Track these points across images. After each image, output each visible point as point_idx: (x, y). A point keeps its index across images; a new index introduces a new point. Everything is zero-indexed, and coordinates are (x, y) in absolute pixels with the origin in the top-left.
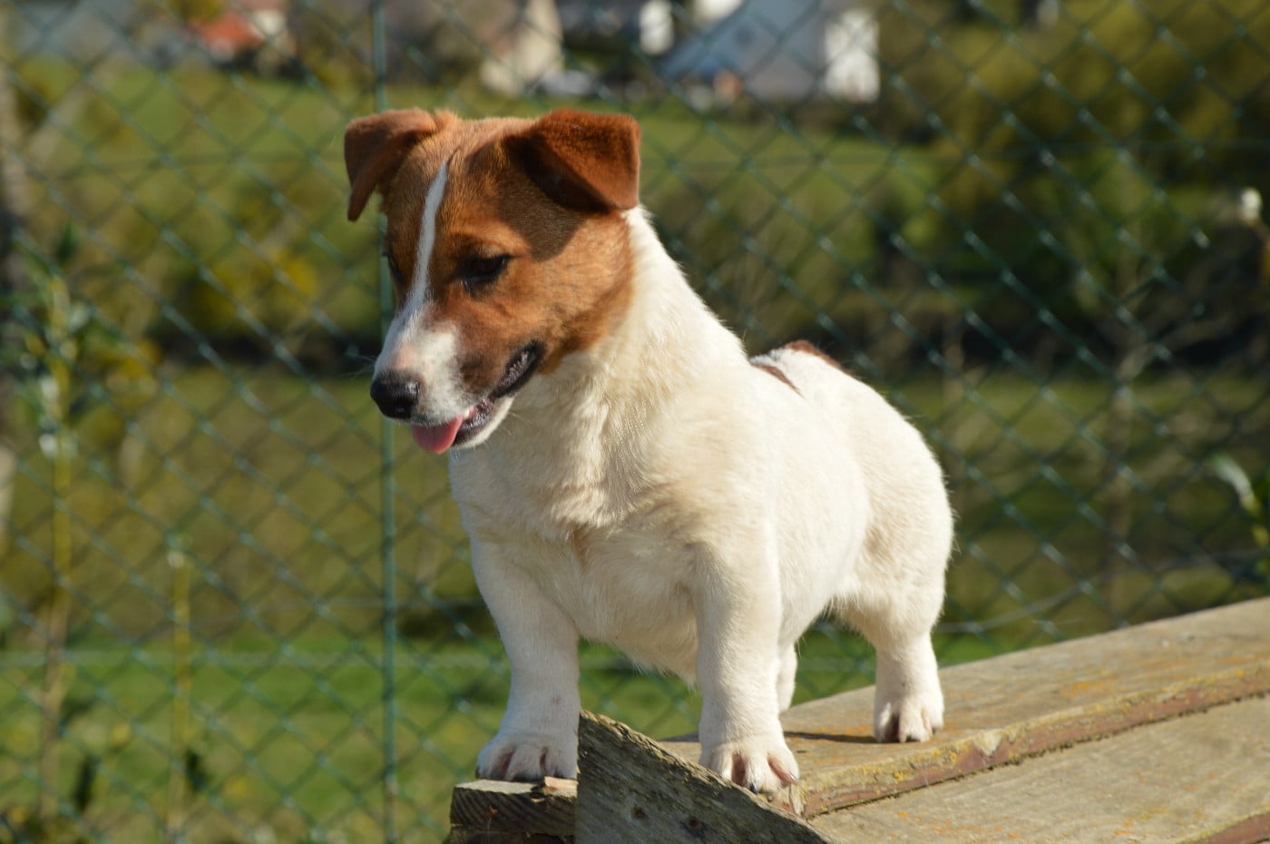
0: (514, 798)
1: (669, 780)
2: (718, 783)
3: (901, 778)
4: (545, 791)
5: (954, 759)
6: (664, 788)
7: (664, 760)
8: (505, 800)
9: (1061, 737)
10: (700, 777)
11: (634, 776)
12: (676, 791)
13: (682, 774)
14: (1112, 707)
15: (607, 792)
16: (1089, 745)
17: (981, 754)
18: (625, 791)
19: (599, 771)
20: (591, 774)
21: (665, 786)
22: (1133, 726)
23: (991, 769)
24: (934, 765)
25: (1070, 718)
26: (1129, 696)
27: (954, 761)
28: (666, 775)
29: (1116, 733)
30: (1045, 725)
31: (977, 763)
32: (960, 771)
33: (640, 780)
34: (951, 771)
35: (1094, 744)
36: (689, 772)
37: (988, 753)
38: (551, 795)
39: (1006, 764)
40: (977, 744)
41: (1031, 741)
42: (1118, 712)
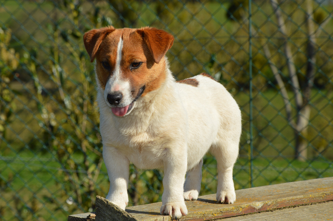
0: (82, 219)
1: (117, 215)
2: (129, 217)
3: (216, 215)
4: (90, 217)
5: (241, 210)
6: (116, 218)
7: (116, 210)
8: (80, 220)
9: (292, 204)
10: (125, 215)
11: (109, 214)
12: (119, 219)
13: (121, 214)
14: (317, 196)
15: (102, 219)
16: (306, 206)
17: (254, 208)
18: (107, 218)
19: (101, 212)
20: (99, 213)
21: (116, 217)
22: (328, 201)
23: (260, 212)
24: (232, 212)
25: (297, 199)
26: (325, 192)
27: (241, 211)
28: (117, 214)
29: (320, 203)
30: (285, 200)
31: (252, 211)
32: (244, 213)
33: (110, 215)
34: (240, 213)
35: (309, 206)
36: (123, 214)
37: (258, 208)
38: (92, 219)
39: (267, 211)
40: (252, 206)
41: (278, 205)
42: (319, 197)
